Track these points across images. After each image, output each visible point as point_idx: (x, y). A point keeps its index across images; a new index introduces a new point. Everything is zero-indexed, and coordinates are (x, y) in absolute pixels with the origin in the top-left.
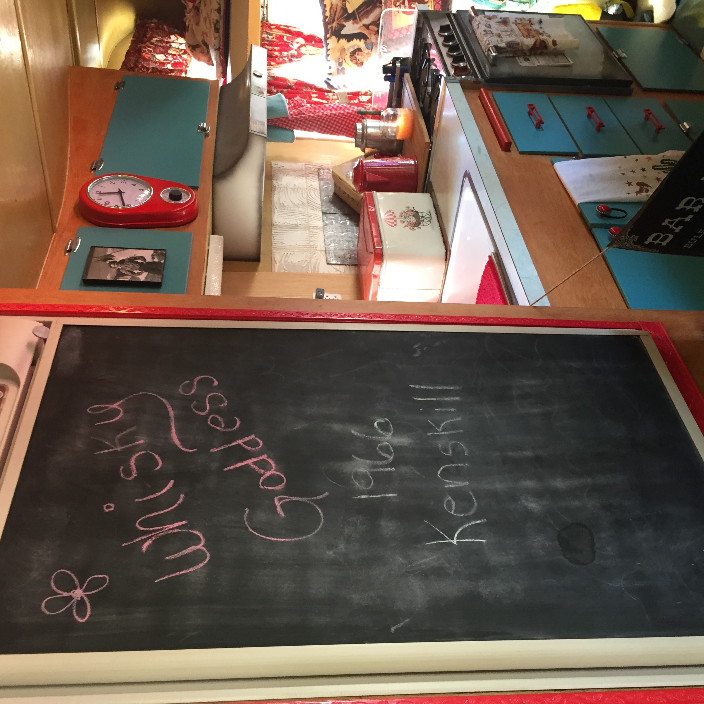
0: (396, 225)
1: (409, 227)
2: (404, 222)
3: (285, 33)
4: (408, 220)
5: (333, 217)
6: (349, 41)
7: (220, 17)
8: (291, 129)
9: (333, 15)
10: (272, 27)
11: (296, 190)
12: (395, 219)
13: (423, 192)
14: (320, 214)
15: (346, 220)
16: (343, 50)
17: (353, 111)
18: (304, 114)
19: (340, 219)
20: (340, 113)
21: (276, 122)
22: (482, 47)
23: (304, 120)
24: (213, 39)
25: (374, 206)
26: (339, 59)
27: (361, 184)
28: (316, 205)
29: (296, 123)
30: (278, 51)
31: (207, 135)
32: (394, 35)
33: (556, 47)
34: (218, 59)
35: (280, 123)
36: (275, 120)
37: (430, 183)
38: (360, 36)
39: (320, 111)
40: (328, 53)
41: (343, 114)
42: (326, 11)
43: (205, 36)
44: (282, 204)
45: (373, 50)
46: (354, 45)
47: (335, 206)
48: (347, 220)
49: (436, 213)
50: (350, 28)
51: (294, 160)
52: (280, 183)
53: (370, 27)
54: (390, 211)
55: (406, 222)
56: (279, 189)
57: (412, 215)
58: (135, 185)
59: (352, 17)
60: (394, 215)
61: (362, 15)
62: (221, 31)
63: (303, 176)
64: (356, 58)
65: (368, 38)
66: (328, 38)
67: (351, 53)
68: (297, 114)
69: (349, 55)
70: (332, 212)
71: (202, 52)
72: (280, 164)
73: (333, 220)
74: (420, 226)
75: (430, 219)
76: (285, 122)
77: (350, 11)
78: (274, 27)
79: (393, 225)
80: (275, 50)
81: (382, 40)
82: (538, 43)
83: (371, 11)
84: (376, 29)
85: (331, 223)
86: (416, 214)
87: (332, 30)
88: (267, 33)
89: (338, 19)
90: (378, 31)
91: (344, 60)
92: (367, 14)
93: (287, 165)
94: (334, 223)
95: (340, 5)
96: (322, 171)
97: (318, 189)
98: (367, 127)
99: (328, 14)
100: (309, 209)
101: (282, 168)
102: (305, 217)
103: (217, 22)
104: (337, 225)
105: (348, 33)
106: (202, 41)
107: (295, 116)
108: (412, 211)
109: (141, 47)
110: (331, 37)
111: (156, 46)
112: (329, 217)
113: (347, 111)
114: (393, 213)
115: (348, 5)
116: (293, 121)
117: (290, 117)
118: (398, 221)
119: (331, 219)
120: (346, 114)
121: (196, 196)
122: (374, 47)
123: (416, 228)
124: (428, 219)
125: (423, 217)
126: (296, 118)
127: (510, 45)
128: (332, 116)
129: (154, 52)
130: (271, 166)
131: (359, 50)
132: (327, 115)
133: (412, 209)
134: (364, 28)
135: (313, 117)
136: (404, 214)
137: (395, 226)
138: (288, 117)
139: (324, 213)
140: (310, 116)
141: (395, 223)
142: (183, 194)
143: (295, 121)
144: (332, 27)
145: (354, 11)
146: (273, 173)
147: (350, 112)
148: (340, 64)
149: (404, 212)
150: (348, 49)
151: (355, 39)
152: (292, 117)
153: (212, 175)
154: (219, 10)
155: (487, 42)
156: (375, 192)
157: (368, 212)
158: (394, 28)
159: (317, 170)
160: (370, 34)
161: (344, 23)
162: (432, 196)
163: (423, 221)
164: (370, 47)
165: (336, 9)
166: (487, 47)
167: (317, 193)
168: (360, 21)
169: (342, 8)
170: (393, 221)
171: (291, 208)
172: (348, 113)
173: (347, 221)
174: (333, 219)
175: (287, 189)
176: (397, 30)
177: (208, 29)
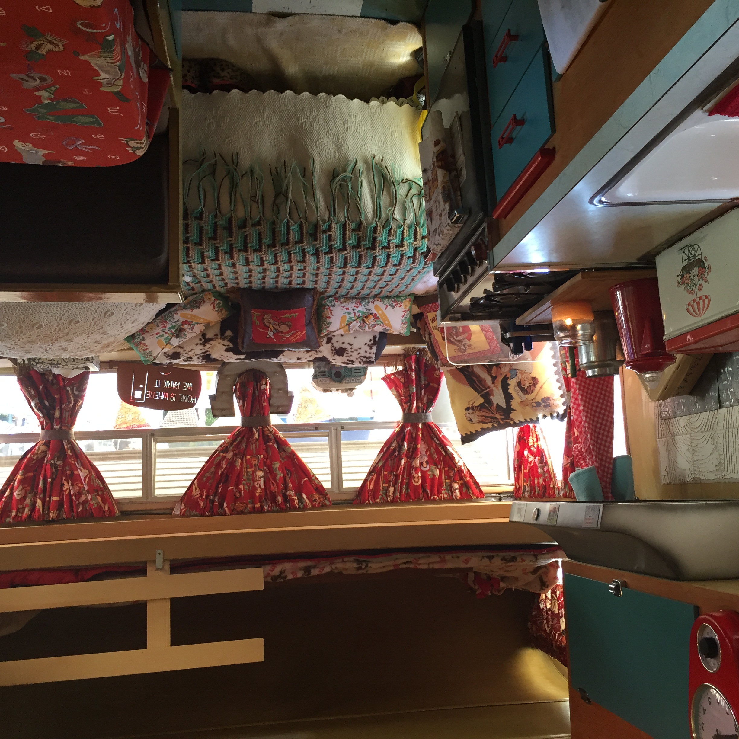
0: (706, 297)
1: (706, 276)
2: (701, 285)
3: (521, 471)
4: (696, 279)
5: (724, 391)
6: (512, 398)
7: (498, 555)
8: (612, 461)
9: (490, 419)
10: (517, 487)
11: (694, 448)
12: (698, 300)
13: (655, 268)
14: (722, 411)
15: (725, 373)
16: (523, 403)
17: (576, 384)
18: (589, 447)
19: (726, 382)
20: (581, 400)
21: (606, 482)
22: (456, 232)
23: (598, 446)
24: (524, 563)
25: (684, 335)
26: (533, 407)
27: (661, 359)
28: (711, 418)
29: (603, 455)
30: (538, 479)
31: (625, 585)
32: (495, 347)
33: (440, 140)
34: (547, 556)
35: (607, 477)
36: (604, 484)
37: (640, 259)
38: (505, 386)
39: (584, 426)
40: (529, 420)
41: (582, 395)
42: (488, 428)
43: (527, 571)
44: (718, 468)
45: (516, 368)
46: (516, 391)
47: (707, 391)
48: (724, 370)
49: (681, 239)
50: (498, 398)
51: (656, 452)
52: (688, 472)
53: (494, 375)
54: (688, 310)
55: (700, 282)
56: (696, 472)
57: (688, 275)
58: (705, 710)
59: (487, 396)
60: (692, 303)
61: (484, 386)
62: (512, 554)
63: (674, 440)
64: (528, 387)
65: (506, 376)
66: (514, 422)
67: (524, 394)
68: (590, 456)
69: (527, 396)
70: (717, 395)
71: (546, 574)
72: (663, 472)
73: (729, 392)
74: (703, 259)
75: (691, 246)
76: (604, 471)
77: (481, 400)
78: (517, 484)
79: (707, 301)
80: (539, 482)
81: (504, 359)
82: (440, 164)
83: (478, 377)
84: (494, 367)
85: (733, 393)
86: (686, 269)
87: (504, 419)
88: (524, 492)
89: (493, 414)
90: (497, 365)
91: (533, 401)
92: (481, 381)
93: (664, 463)
94: (732, 390)
95: (478, 413)
96: (664, 414)
97: (688, 417)
98: (589, 362)
99: (489, 425)
100: (718, 428)
101: (668, 469)
102: (731, 434)
103: (503, 559)
104: (735, 384)
105: (503, 399)
106: (533, 574)
107: (594, 458)
108: (683, 276)
109: (556, 646)
110: (512, 420)
111: (552, 626)
112: (725, 398)
113: (577, 391)
114: (689, 304)
115: (477, 404)
116: (601, 460)
117: (596, 464)
118: (700, 294)
119: (727, 394)
120: (581, 392)
121: (706, 615)
122: (514, 367)
123: (706, 265)
124: (691, 249)
125: (689, 259)
126: (596, 457)
127: (447, 198)
128: (586, 409)
129: (559, 631)
130: (668, 484)
131: (519, 384)
132: (586, 417)
133: (680, 277)
134: (495, 381)
135: (591, 434)
136: (689, 288)
137: (709, 297)
138: (596, 467)
139: (721, 407)
140: (591, 439)
141: (704, 298)
142: (706, 636)
143: (600, 457)
144: (502, 419)
145: (481, 396)
146: (678, 482)
147: (578, 387)
148: (538, 404)
149: (686, 287)
150: (521, 397)
151: (509, 391)
152: (596, 461)
153: (675, 582)
154: (490, 558)
155: (448, 227)
156: (664, 338)
157: (695, 342)
158: (488, 347)
159: (663, 421)
160: (501, 374)
161: (495, 405)
162: (658, 253)
163: (695, 256)
164: (514, 372)
165: (482, 416)
166: (453, 226)
167: (694, 418)
168: (489, 387)
169: (480, 410)
170: (701, 302)
171: (720, 455)
172: (579, 389)
173: (726, 371)
174: (726, 391)
175: (695, 461)
176: (489, 343)
177: (516, 569)
